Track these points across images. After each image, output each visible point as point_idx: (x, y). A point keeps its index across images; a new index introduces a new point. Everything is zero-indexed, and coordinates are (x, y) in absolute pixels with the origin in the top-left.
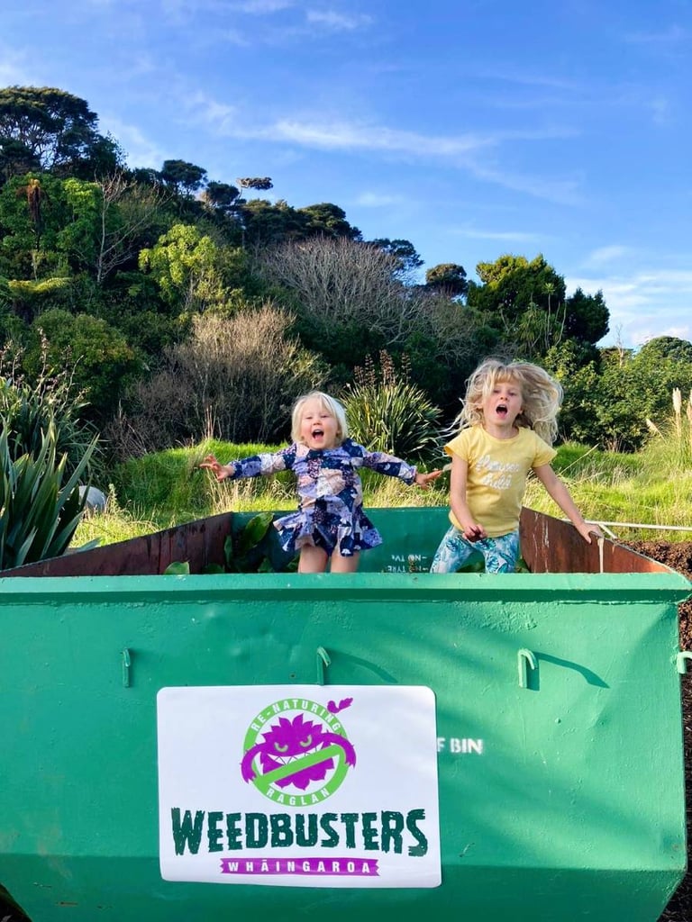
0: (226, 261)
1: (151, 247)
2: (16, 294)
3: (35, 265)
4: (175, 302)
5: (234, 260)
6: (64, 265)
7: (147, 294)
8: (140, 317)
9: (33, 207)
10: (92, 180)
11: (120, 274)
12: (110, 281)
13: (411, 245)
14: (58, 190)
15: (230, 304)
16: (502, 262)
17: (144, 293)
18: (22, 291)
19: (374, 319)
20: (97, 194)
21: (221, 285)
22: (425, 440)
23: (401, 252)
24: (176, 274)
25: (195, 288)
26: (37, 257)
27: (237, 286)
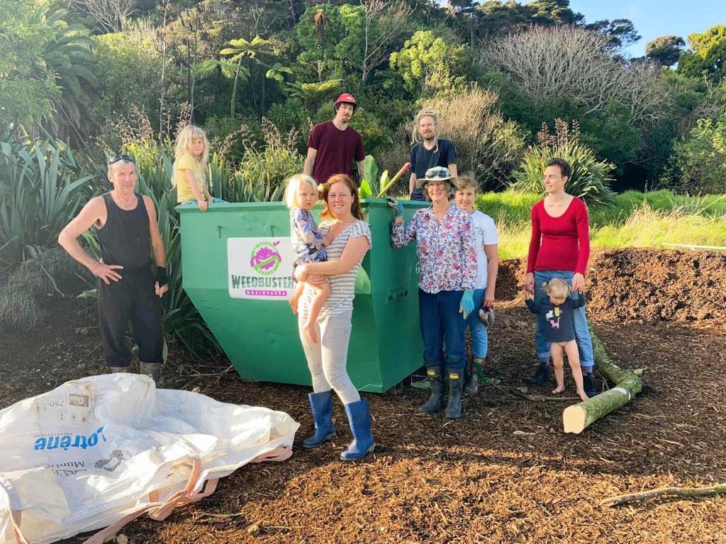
0: (453, 56)
1: (398, 51)
2: (306, 93)
3: (319, 71)
4: (415, 91)
5: (459, 54)
6: (338, 71)
7: (396, 86)
8: (390, 104)
9: (319, 28)
10: (359, 5)
11: (378, 73)
12: (372, 79)
13: (630, 22)
14: (336, 14)
15: (453, 89)
16: (711, 31)
17: (394, 86)
18: (311, 91)
19: (577, 92)
20: (362, 14)
21: (447, 75)
22: (588, 189)
23: (620, 31)
24: (416, 70)
25: (429, 79)
26: (321, 66)
27: (460, 75)
